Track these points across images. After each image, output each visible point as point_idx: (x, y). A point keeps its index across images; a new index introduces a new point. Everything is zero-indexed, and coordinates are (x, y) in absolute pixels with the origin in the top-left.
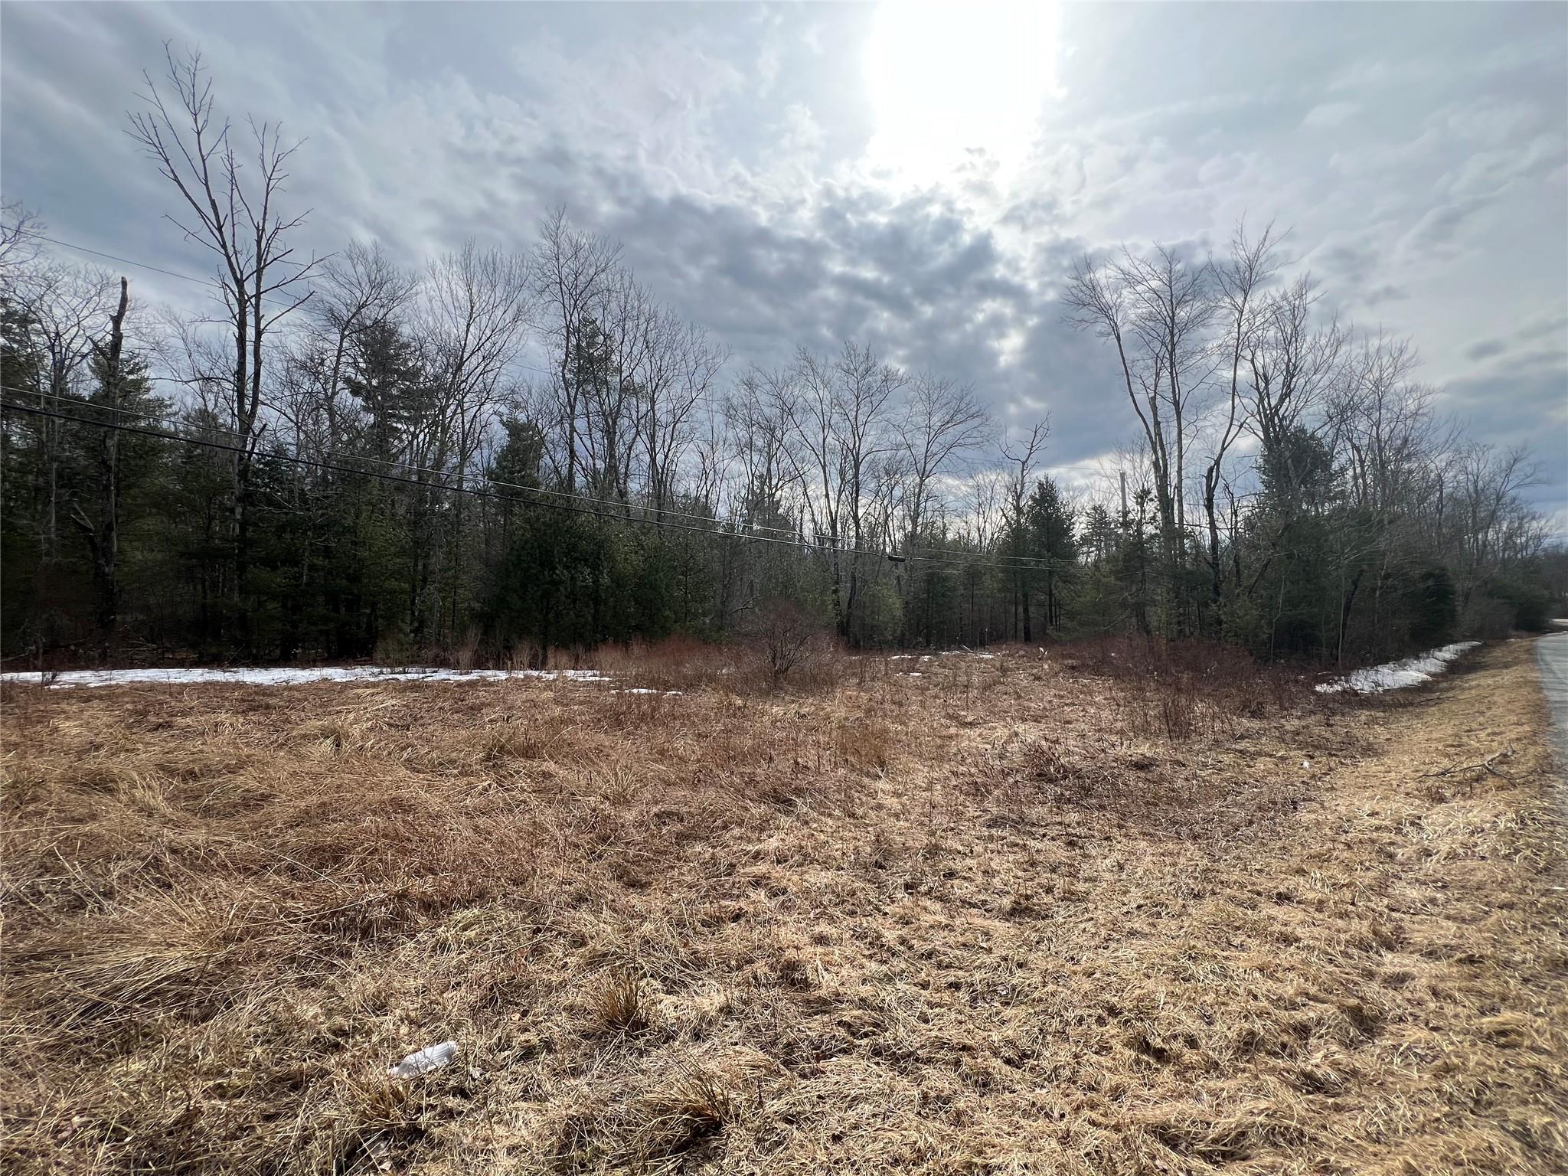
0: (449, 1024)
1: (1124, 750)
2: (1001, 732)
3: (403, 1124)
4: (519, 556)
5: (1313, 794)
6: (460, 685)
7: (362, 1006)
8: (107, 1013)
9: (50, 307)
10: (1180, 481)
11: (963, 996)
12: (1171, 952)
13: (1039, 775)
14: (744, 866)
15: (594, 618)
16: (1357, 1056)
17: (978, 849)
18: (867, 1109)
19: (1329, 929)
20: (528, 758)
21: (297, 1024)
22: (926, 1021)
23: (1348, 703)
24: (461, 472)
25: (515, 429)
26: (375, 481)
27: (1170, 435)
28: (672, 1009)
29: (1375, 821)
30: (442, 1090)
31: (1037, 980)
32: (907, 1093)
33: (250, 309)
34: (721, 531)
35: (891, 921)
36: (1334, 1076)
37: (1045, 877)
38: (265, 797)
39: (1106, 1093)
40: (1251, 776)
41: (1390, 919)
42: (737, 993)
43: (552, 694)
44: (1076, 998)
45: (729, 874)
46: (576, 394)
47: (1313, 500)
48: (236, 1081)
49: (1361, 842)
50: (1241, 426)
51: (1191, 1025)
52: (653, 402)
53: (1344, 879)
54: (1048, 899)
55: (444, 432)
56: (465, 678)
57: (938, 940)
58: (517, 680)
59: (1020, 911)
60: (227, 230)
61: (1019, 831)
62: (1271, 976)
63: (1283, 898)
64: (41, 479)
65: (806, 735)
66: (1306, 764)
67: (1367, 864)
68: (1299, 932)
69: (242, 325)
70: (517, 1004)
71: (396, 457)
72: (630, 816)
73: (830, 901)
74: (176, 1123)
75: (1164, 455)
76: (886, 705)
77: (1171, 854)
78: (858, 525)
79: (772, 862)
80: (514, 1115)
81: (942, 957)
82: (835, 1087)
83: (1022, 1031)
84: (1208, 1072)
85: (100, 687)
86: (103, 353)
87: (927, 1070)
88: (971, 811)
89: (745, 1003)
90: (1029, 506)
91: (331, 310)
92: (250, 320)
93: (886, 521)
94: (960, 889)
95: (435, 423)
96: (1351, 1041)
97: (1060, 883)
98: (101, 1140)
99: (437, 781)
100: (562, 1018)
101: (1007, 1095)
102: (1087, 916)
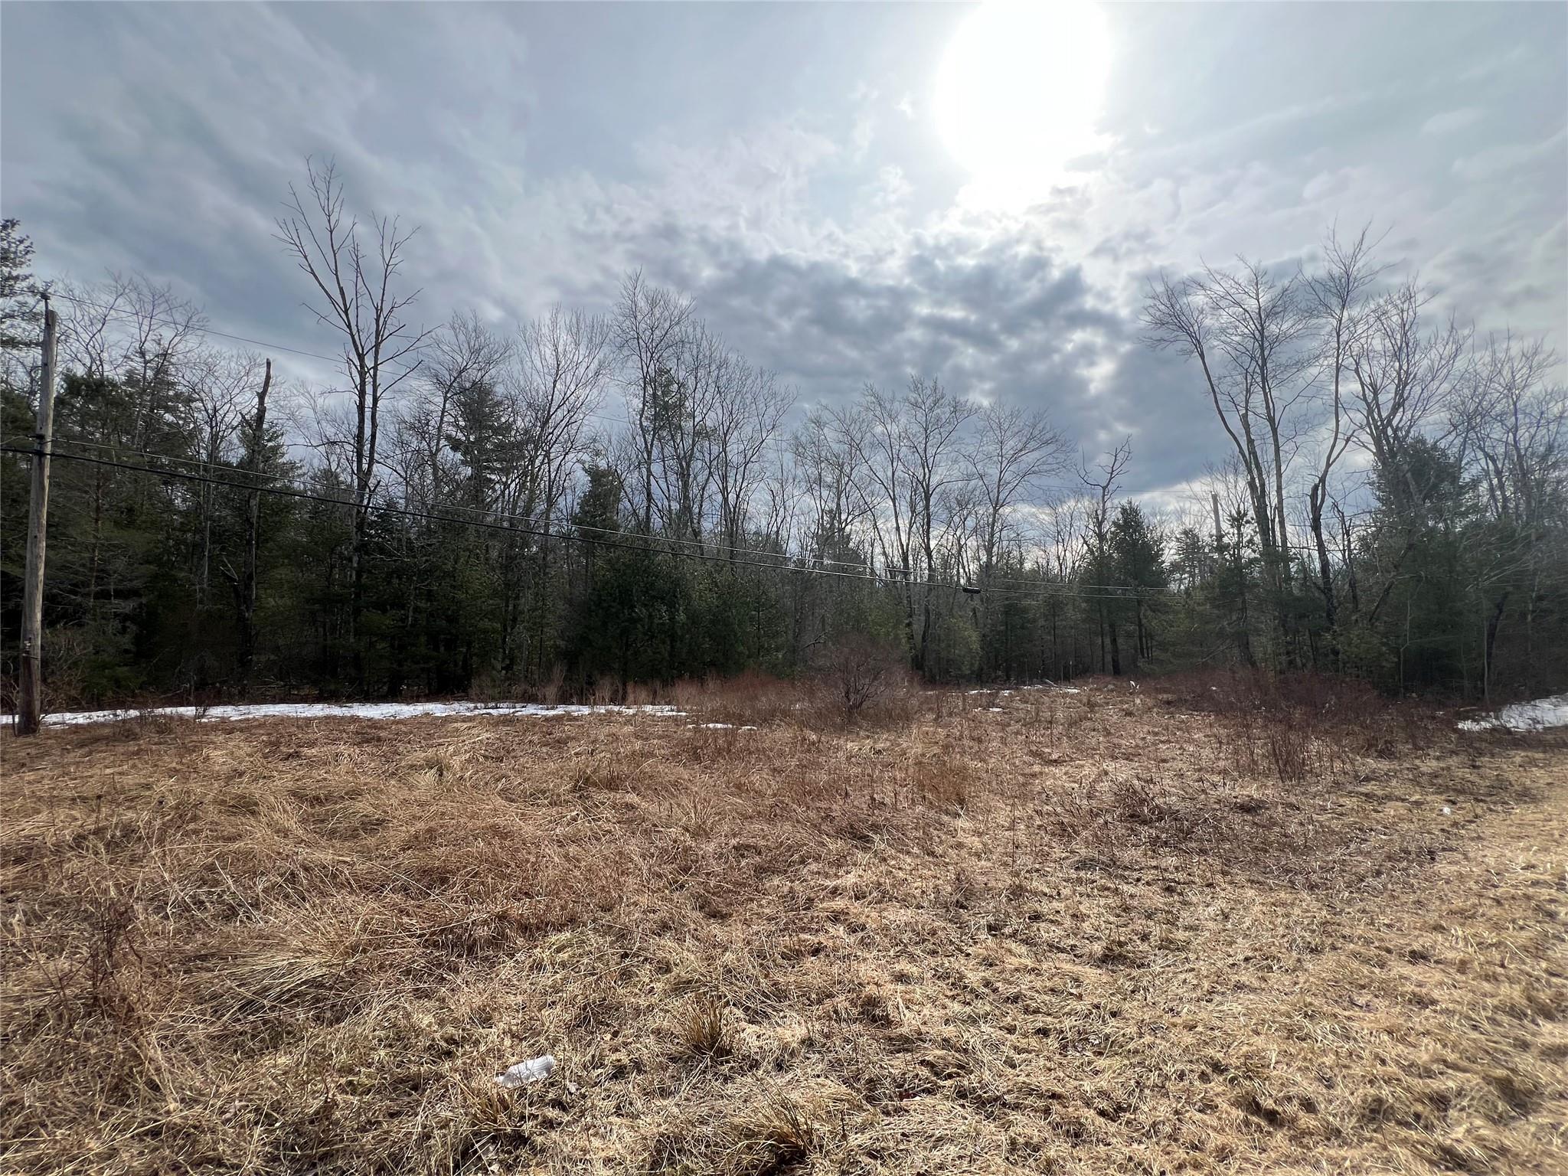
0: (547, 1039)
1: (1227, 792)
2: (1089, 770)
3: (509, 1130)
4: (600, 596)
5: (1453, 843)
6: (547, 719)
7: (470, 1018)
8: (257, 1011)
9: (210, 388)
10: (1281, 501)
11: (1052, 1042)
12: (1283, 1008)
13: (1132, 816)
14: (822, 900)
15: (670, 655)
16: (1507, 1133)
17: (1066, 892)
18: (952, 1150)
19: (1474, 992)
20: (612, 790)
21: (415, 1031)
22: (1013, 1067)
23: (1499, 743)
24: (548, 518)
25: (596, 475)
26: (472, 528)
27: (1266, 455)
28: (755, 1037)
29: (1529, 874)
30: (542, 1101)
31: (1132, 1030)
32: (994, 1138)
33: (369, 380)
34: (791, 566)
35: (974, 962)
36: (1478, 1153)
37: (1140, 924)
38: (380, 822)
39: (1211, 1153)
40: (1378, 822)
41: (1549, 985)
42: (818, 1026)
43: (631, 729)
44: (1176, 1052)
45: (808, 909)
46: (653, 440)
47: (1441, 516)
48: (364, 1080)
49: (1513, 898)
50: (1348, 441)
51: (1308, 1087)
52: (725, 443)
53: (1491, 937)
54: (1144, 947)
55: (533, 481)
56: (552, 713)
57: (1025, 983)
58: (599, 714)
59: (1111, 958)
60: (352, 313)
61: (1110, 874)
62: (1402, 1040)
63: (1417, 957)
64: (197, 537)
65: (881, 771)
66: (1447, 810)
67: (1521, 923)
68: (1436, 994)
69: (362, 394)
70: (608, 1025)
71: (490, 505)
72: (710, 848)
73: (910, 939)
74: (317, 1113)
75: (1260, 474)
76: (965, 742)
77: (1284, 904)
78: (930, 557)
79: (851, 898)
80: (609, 1129)
81: (1029, 1002)
82: (920, 1127)
83: (1117, 1083)
84: (1329, 1139)
85: (240, 721)
86: (250, 426)
87: (1014, 1116)
88: (1058, 852)
89: (827, 1037)
90: (1112, 533)
91: (436, 376)
92: (369, 389)
93: (959, 552)
94: (1046, 932)
95: (525, 474)
96: (1500, 1116)
97: (1157, 931)
98: (256, 1123)
99: (529, 810)
100: (651, 1040)
101: (1102, 1148)
102: (1187, 967)
